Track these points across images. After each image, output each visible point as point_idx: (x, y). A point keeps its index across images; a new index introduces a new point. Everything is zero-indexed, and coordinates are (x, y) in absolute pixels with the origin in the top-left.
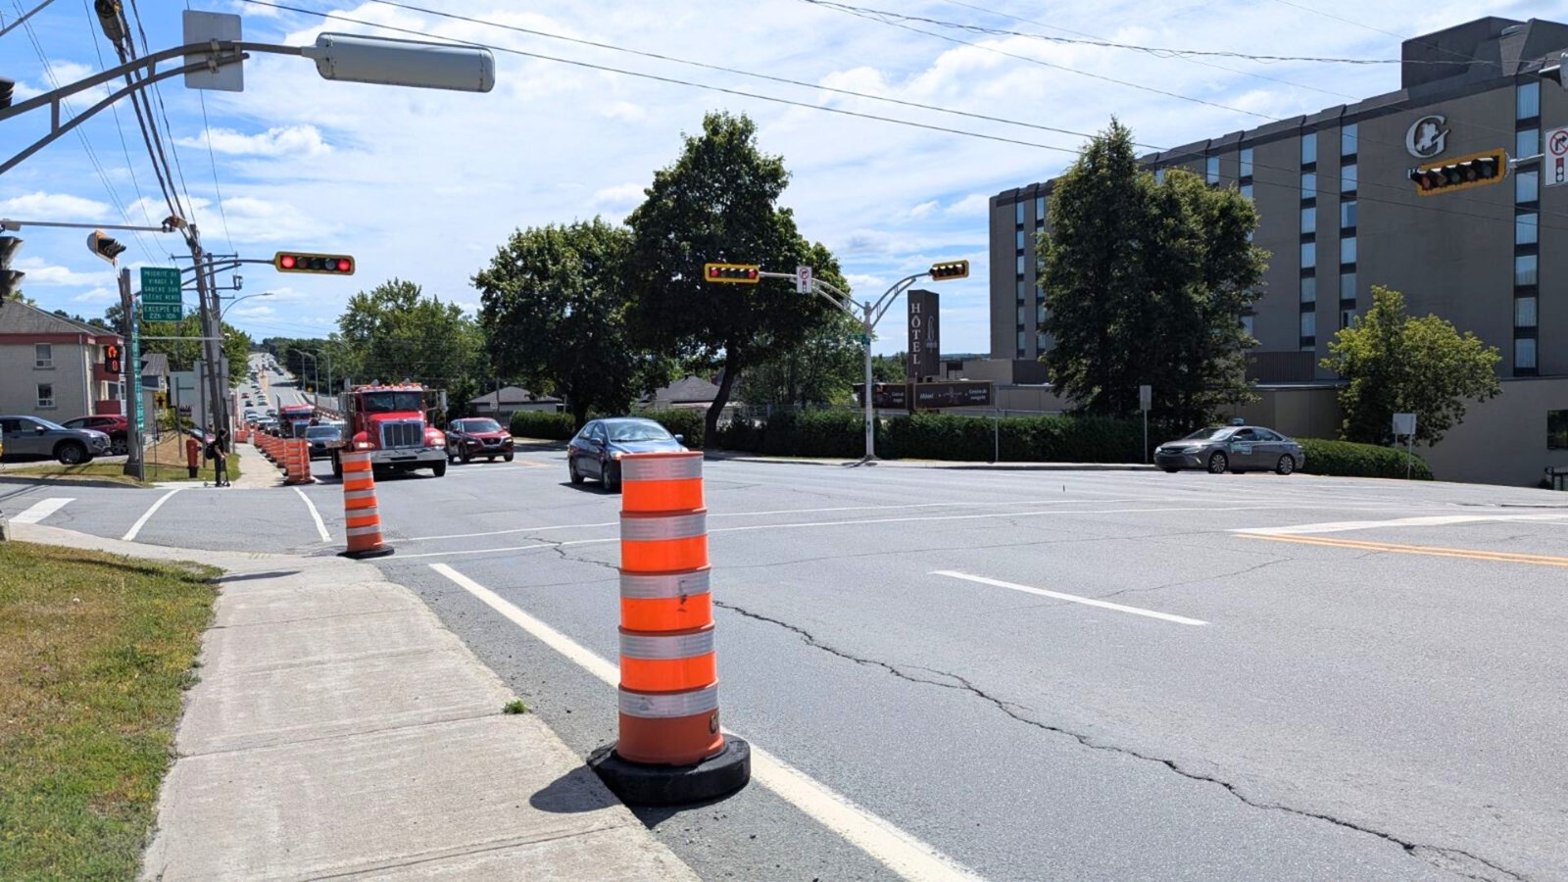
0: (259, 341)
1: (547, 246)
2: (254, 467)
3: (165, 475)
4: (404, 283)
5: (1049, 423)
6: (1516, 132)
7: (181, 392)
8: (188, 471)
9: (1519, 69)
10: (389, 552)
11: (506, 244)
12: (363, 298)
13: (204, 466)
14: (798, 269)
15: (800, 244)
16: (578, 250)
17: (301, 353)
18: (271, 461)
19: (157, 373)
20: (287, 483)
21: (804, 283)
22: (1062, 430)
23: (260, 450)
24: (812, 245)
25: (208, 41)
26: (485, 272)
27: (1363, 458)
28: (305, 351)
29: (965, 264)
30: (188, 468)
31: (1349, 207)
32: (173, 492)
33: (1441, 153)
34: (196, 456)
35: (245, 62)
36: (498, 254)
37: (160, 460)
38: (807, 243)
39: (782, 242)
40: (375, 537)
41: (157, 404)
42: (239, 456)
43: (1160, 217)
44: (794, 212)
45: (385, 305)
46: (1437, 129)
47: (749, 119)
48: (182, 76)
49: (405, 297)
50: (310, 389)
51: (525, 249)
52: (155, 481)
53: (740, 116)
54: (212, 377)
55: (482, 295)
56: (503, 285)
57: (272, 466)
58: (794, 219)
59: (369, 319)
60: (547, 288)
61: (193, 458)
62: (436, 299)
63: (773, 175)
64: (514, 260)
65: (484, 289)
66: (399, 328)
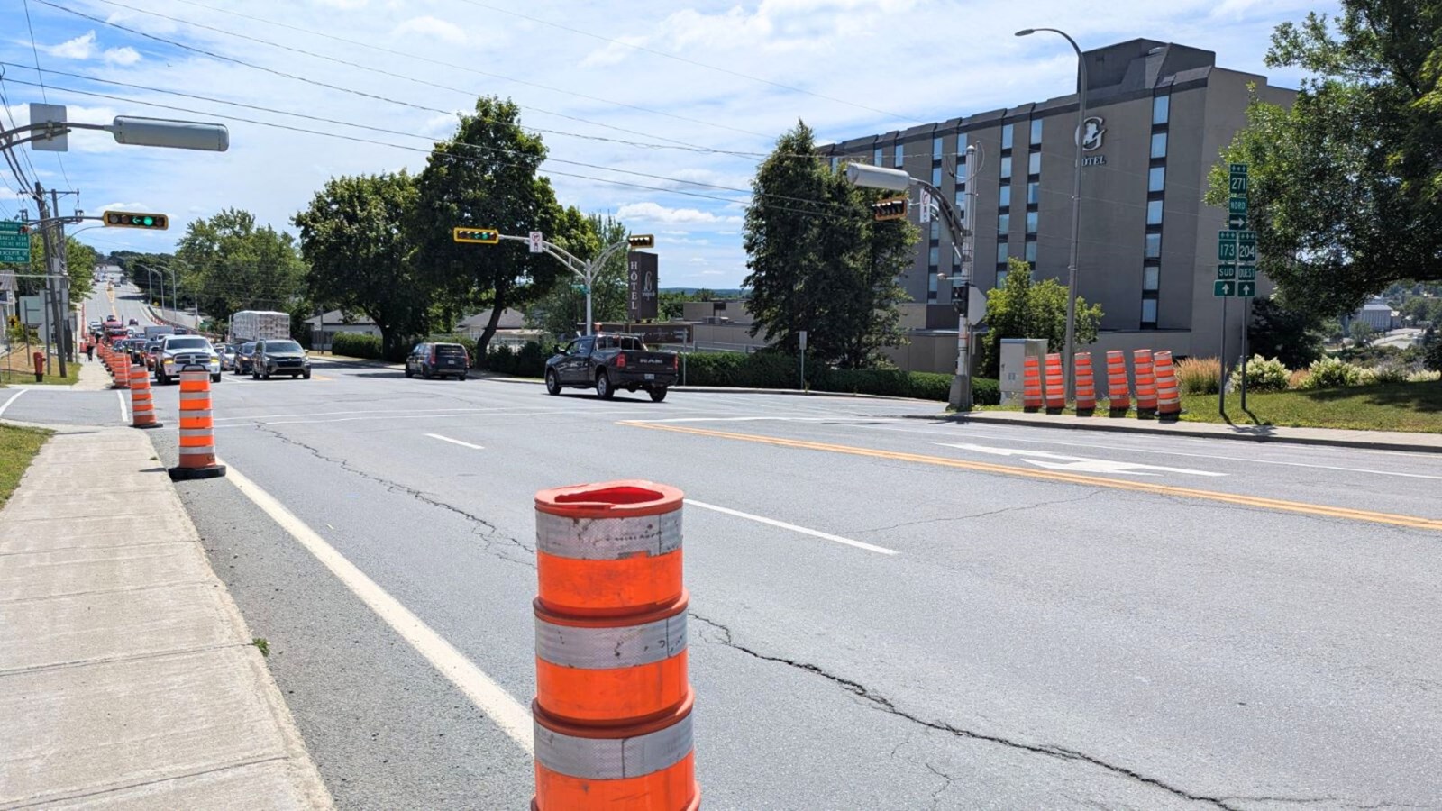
0: (107, 253)
1: (357, 194)
2: (93, 373)
3: (16, 379)
4: (239, 212)
5: (728, 357)
6: (1152, 134)
7: (28, 312)
8: (35, 376)
9: (1156, 84)
10: (161, 426)
11: (323, 190)
12: (201, 223)
13: (49, 373)
14: (531, 233)
15: (554, 209)
16: (384, 198)
17: (149, 269)
18: (108, 370)
19: (6, 289)
20: (114, 388)
21: (536, 244)
22: (737, 363)
23: (101, 360)
24: (566, 209)
25: (45, 122)
26: (303, 213)
27: (980, 390)
28: (151, 267)
29: (651, 238)
30: (35, 374)
31: (1034, 187)
32: (21, 393)
33: (1099, 147)
34: (41, 365)
35: (69, 134)
36: (315, 198)
37: (12, 368)
38: (561, 207)
39: (539, 205)
40: (151, 417)
41: (10, 324)
42: (81, 365)
43: (829, 200)
44: (551, 181)
45: (223, 231)
46: (1097, 128)
47: (514, 104)
48: (30, 142)
49: (241, 225)
50: (156, 303)
51: (338, 195)
52: (10, 383)
53: (506, 100)
54: (54, 302)
55: (300, 233)
56: (317, 226)
57: (107, 374)
58: (551, 187)
59: (208, 244)
60: (355, 231)
61: (38, 366)
62: (270, 227)
63: (534, 150)
64: (329, 205)
65: (302, 228)
66: (236, 252)
